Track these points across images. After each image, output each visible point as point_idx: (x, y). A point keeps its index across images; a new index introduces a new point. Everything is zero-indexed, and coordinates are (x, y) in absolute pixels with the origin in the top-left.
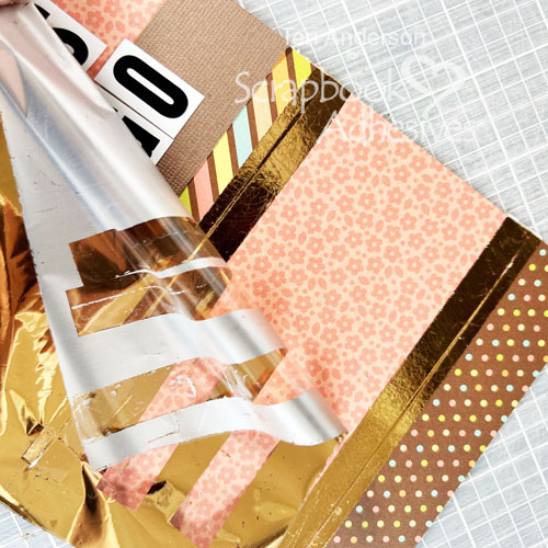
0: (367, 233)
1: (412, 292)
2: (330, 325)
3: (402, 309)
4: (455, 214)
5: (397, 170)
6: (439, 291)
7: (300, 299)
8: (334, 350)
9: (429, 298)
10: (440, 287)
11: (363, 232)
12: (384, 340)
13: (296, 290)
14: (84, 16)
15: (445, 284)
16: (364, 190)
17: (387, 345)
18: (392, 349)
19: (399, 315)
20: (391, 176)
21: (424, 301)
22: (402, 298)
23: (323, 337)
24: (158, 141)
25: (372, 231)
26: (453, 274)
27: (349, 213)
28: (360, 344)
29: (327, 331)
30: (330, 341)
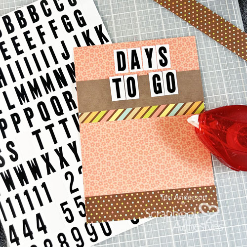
1: (179, 169)
2: (157, 158)
3: (174, 171)
4: (203, 164)
7: (157, 147)
8: (153, 164)
11: (182, 148)
12: (164, 172)
13: (158, 145)
14: (172, 59)
16: (190, 141)
17: (164, 174)
18: (164, 176)
19: (172, 171)
21: (180, 174)
22: (176, 168)
23: (153, 159)
24: (161, 93)
25: (184, 150)
27: (183, 142)
28: (159, 168)
29: (155, 159)
30: (153, 161)
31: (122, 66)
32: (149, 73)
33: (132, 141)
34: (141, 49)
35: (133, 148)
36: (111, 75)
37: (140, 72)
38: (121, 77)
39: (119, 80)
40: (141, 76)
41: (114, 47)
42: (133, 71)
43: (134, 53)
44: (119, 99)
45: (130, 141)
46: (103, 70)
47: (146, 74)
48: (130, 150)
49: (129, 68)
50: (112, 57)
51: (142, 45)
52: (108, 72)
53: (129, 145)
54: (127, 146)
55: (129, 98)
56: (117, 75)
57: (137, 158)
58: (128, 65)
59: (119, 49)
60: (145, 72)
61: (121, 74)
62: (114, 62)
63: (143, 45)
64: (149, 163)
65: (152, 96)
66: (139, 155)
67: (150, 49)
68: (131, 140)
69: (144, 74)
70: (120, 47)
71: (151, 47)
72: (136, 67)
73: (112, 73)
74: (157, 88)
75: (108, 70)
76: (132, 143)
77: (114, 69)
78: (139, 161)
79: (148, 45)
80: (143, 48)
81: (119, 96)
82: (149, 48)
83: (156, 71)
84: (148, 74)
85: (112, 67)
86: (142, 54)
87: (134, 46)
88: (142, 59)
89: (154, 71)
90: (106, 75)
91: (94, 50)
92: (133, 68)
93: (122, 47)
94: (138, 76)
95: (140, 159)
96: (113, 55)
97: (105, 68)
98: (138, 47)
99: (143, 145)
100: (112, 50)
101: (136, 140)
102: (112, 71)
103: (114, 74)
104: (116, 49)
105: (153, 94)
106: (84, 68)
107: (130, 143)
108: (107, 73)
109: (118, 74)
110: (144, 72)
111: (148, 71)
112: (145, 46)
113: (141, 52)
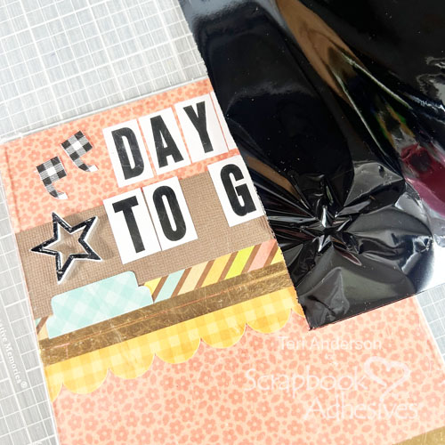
0: (354, 357)
2: (287, 404)
3: (345, 429)
4: (427, 388)
5: (400, 329)
6: (381, 436)
7: (278, 369)
8: (278, 423)
9: (371, 436)
10: (385, 434)
11: (351, 354)
13: (280, 362)
15: (389, 434)
16: (369, 326)
19: (341, 432)
20: (395, 329)
21: (366, 435)
22: (351, 421)
23: (277, 408)
25: (359, 358)
26: (400, 431)
27: (350, 335)
28: (300, 432)
29: (282, 406)
30: (279, 415)
31: (133, 165)
32: (210, 167)
33: (202, 368)
34: (174, 110)
35: (209, 388)
36: (108, 193)
37: (183, 169)
38: (137, 193)
39: (133, 201)
40: (189, 178)
41: (102, 122)
42: (164, 170)
43: (158, 124)
44: (142, 254)
45: (197, 369)
46: (83, 186)
47: (202, 171)
48: (200, 396)
49: (152, 166)
50: (103, 148)
51: (173, 99)
52: (99, 189)
53: (198, 384)
54: (191, 387)
55: (168, 244)
56: (125, 190)
57: (228, 417)
58: (150, 159)
59: (117, 122)
60: (199, 165)
61: (134, 187)
62: (108, 160)
63: (178, 100)
64: (267, 423)
65: (231, 225)
66: (234, 407)
67: (198, 105)
68: (200, 364)
69: (195, 172)
70: (118, 117)
71: (199, 100)
72: (170, 158)
73: (110, 187)
74: (240, 199)
75: (97, 183)
76: (204, 374)
77: (113, 176)
78: (236, 424)
79: (191, 97)
80: (180, 107)
81: (139, 247)
82: (193, 103)
83: (225, 156)
84: (206, 169)
85: (108, 173)
86: (178, 123)
87: (153, 108)
88: (182, 135)
89: (220, 158)
90: (93, 197)
91: (50, 142)
92: (163, 162)
93: (123, 116)
94: (180, 180)
95: (237, 419)
96: (104, 143)
97: (89, 181)
98: (165, 107)
99: (239, 371)
100: (99, 131)
101: (212, 362)
102: (107, 182)
103: (115, 190)
104: (110, 125)
105: (233, 219)
106: (32, 191)
107: (197, 375)
108: (94, 191)
109: (127, 187)
110: (194, 168)
111: (205, 162)
112: (182, 100)
113: (177, 118)
